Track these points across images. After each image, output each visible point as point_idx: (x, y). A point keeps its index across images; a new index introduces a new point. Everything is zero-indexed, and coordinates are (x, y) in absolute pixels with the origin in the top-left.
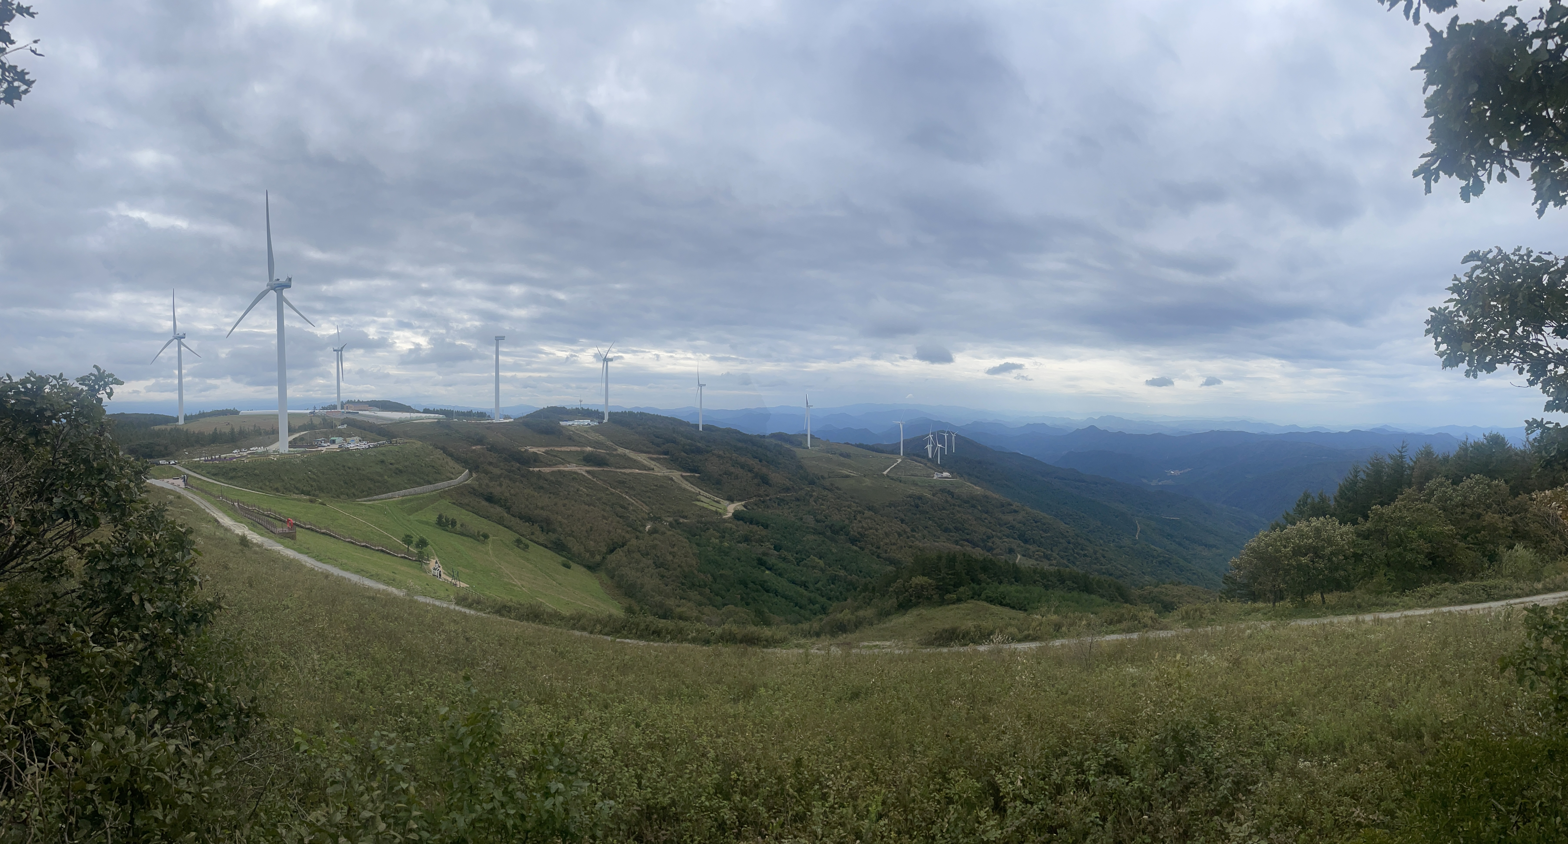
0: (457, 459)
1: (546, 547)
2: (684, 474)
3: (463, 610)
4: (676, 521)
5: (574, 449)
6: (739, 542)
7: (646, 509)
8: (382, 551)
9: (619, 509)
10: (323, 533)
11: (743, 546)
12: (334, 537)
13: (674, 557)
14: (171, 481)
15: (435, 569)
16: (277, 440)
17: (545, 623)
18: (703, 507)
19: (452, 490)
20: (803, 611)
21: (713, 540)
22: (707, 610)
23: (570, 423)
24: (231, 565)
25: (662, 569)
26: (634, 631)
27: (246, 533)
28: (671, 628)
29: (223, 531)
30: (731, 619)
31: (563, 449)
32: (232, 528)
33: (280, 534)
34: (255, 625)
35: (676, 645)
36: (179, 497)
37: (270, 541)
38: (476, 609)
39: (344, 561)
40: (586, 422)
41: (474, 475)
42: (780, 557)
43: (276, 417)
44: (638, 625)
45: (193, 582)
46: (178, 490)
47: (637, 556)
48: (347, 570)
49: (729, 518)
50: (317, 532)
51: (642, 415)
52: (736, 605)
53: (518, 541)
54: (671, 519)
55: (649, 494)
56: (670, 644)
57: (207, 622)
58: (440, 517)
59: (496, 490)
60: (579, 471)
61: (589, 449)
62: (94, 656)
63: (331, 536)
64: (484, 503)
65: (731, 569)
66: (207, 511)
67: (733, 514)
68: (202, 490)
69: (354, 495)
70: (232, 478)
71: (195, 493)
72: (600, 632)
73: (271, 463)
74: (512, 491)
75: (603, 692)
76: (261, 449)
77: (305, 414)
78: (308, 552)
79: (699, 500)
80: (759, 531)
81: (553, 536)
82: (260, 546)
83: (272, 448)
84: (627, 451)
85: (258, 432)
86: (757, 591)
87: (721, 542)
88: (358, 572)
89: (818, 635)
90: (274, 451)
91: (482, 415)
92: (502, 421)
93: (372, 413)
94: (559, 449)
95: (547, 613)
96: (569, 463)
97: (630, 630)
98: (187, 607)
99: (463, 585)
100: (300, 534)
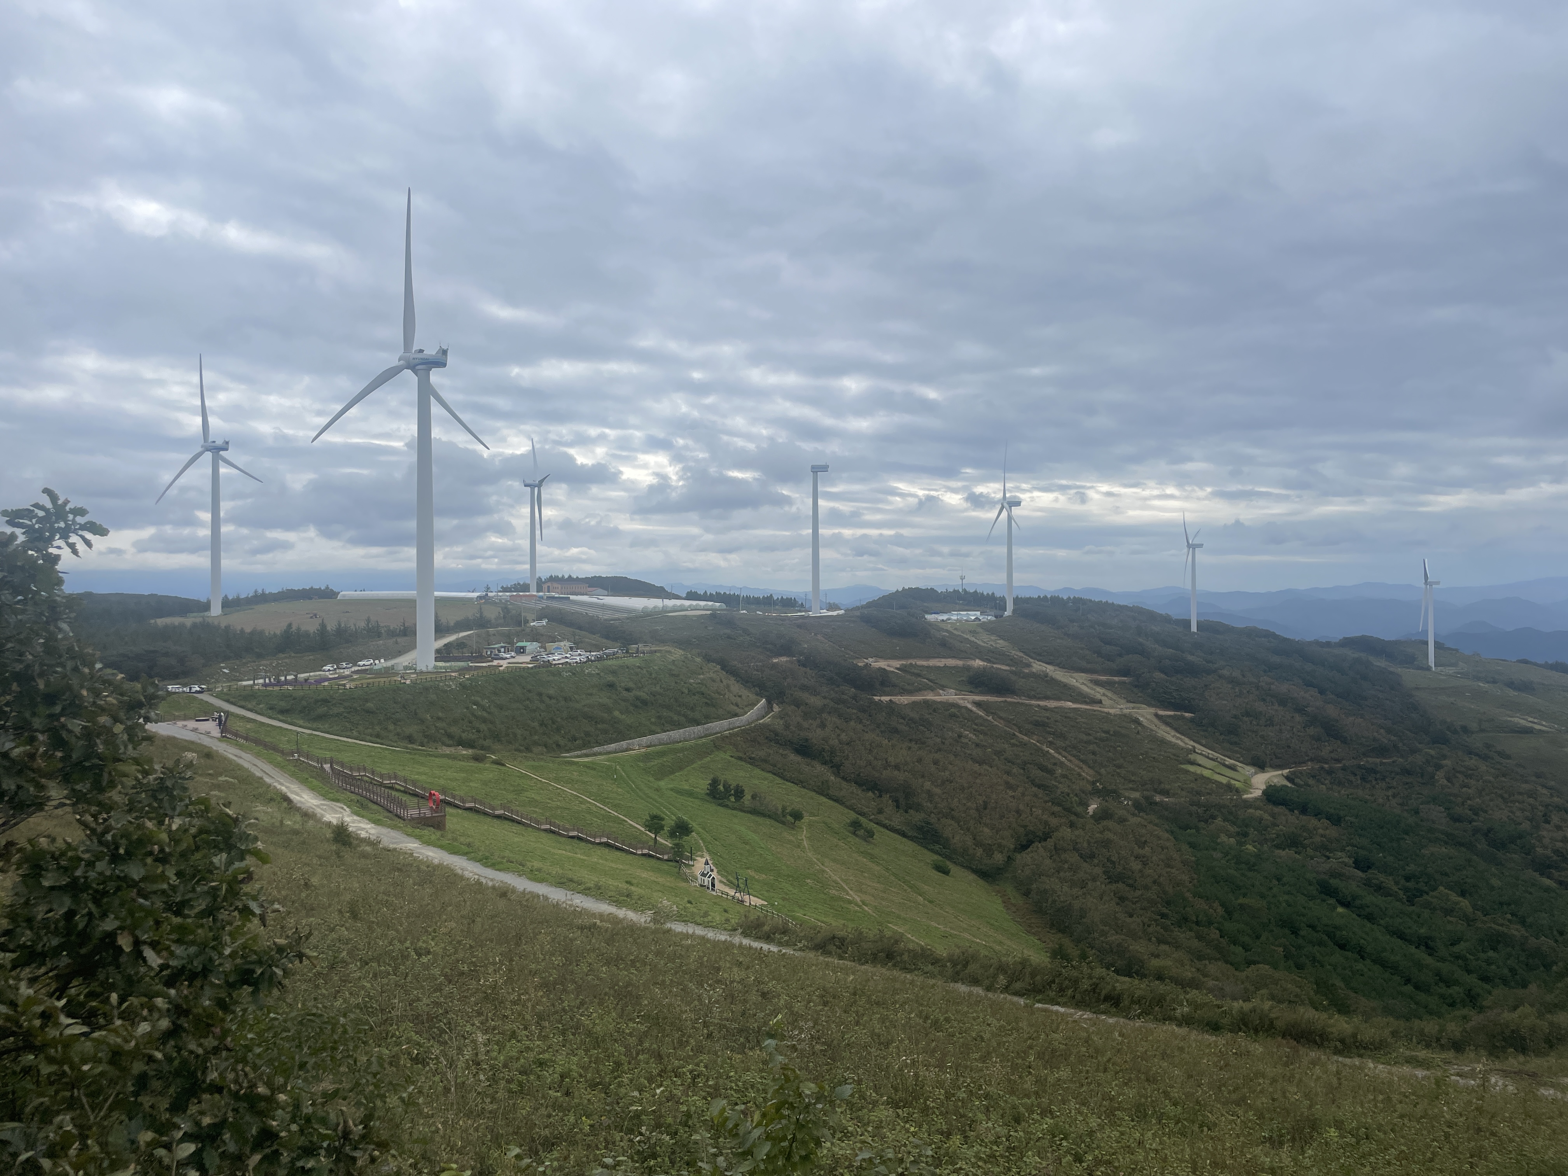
0: (746, 681)
1: (904, 835)
2: (1161, 713)
3: (756, 945)
4: (1147, 798)
5: (951, 662)
6: (1278, 847)
7: (1088, 774)
8: (607, 845)
9: (1036, 773)
10: (498, 817)
11: (1285, 854)
12: (519, 823)
13: (1145, 864)
14: (192, 724)
15: (703, 875)
16: (412, 646)
17: (905, 969)
18: (1203, 777)
19: (736, 734)
20: (1422, 997)
21: (1223, 838)
22: (1213, 968)
23: (944, 617)
24: (315, 881)
25: (1121, 885)
26: (1070, 992)
27: (347, 819)
28: (1138, 993)
29: (298, 818)
30: (1264, 991)
31: (932, 662)
32: (318, 811)
33: (413, 819)
34: (363, 987)
35: (1151, 1025)
36: (208, 755)
37: (394, 834)
38: (780, 944)
39: (537, 864)
40: (973, 615)
41: (776, 708)
42: (1368, 883)
43: (411, 604)
44: (1076, 982)
45: (246, 912)
46: (206, 741)
47: (1074, 858)
48: (541, 881)
49: (1256, 799)
50: (486, 814)
51: (1078, 602)
52: (1275, 967)
53: (855, 826)
54: (1136, 795)
55: (1091, 747)
56: (1138, 1023)
57: (272, 982)
58: (715, 783)
59: (816, 735)
60: (961, 702)
61: (978, 663)
62: (68, 1043)
63: (513, 820)
64: (793, 757)
65: (1263, 896)
66: (268, 780)
67: (1265, 792)
68: (257, 742)
69: (558, 745)
70: (320, 718)
71: (241, 747)
72: (1006, 989)
73: (398, 689)
74: (843, 736)
75: (1012, 1093)
76: (381, 664)
77: (471, 599)
78: (468, 852)
79: (1193, 763)
80: (1323, 829)
81: (917, 817)
82: (374, 844)
83: (403, 661)
84: (1049, 669)
85: (374, 632)
86: (1321, 943)
87: (1240, 844)
88: (562, 882)
89: (1458, 1047)
90: (406, 668)
91: (789, 603)
92: (825, 613)
93: (594, 600)
94: (925, 663)
95: (909, 951)
96: (943, 687)
97: (1062, 990)
98: (233, 955)
99: (756, 901)
100: (454, 820)
